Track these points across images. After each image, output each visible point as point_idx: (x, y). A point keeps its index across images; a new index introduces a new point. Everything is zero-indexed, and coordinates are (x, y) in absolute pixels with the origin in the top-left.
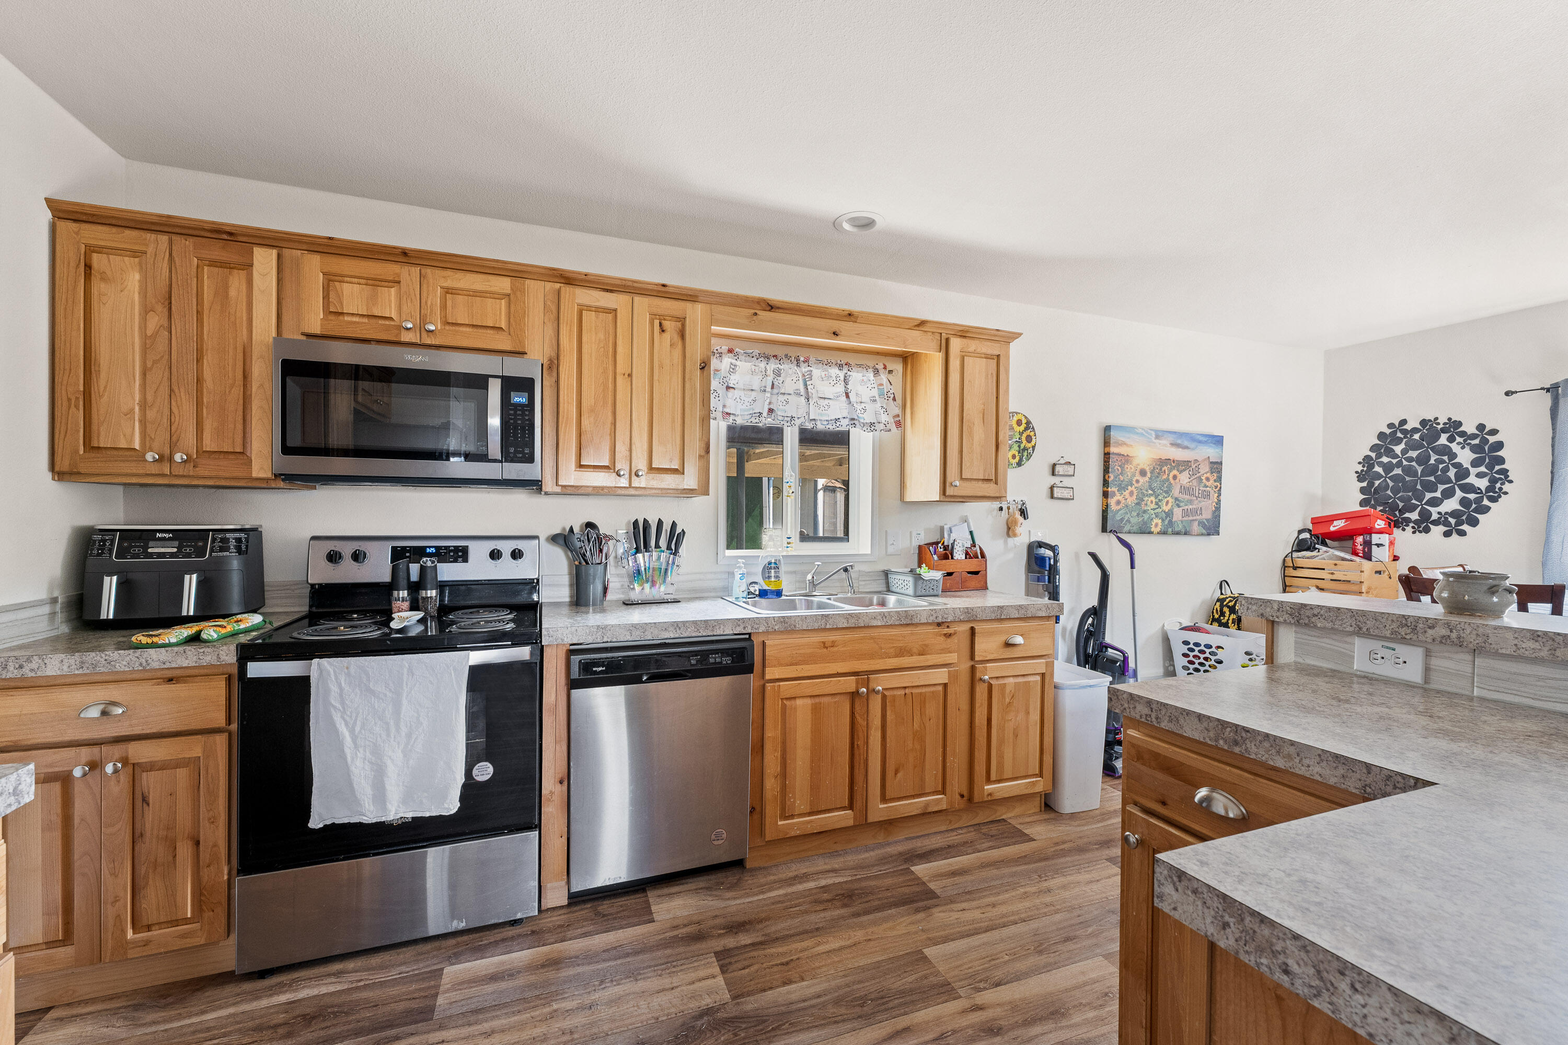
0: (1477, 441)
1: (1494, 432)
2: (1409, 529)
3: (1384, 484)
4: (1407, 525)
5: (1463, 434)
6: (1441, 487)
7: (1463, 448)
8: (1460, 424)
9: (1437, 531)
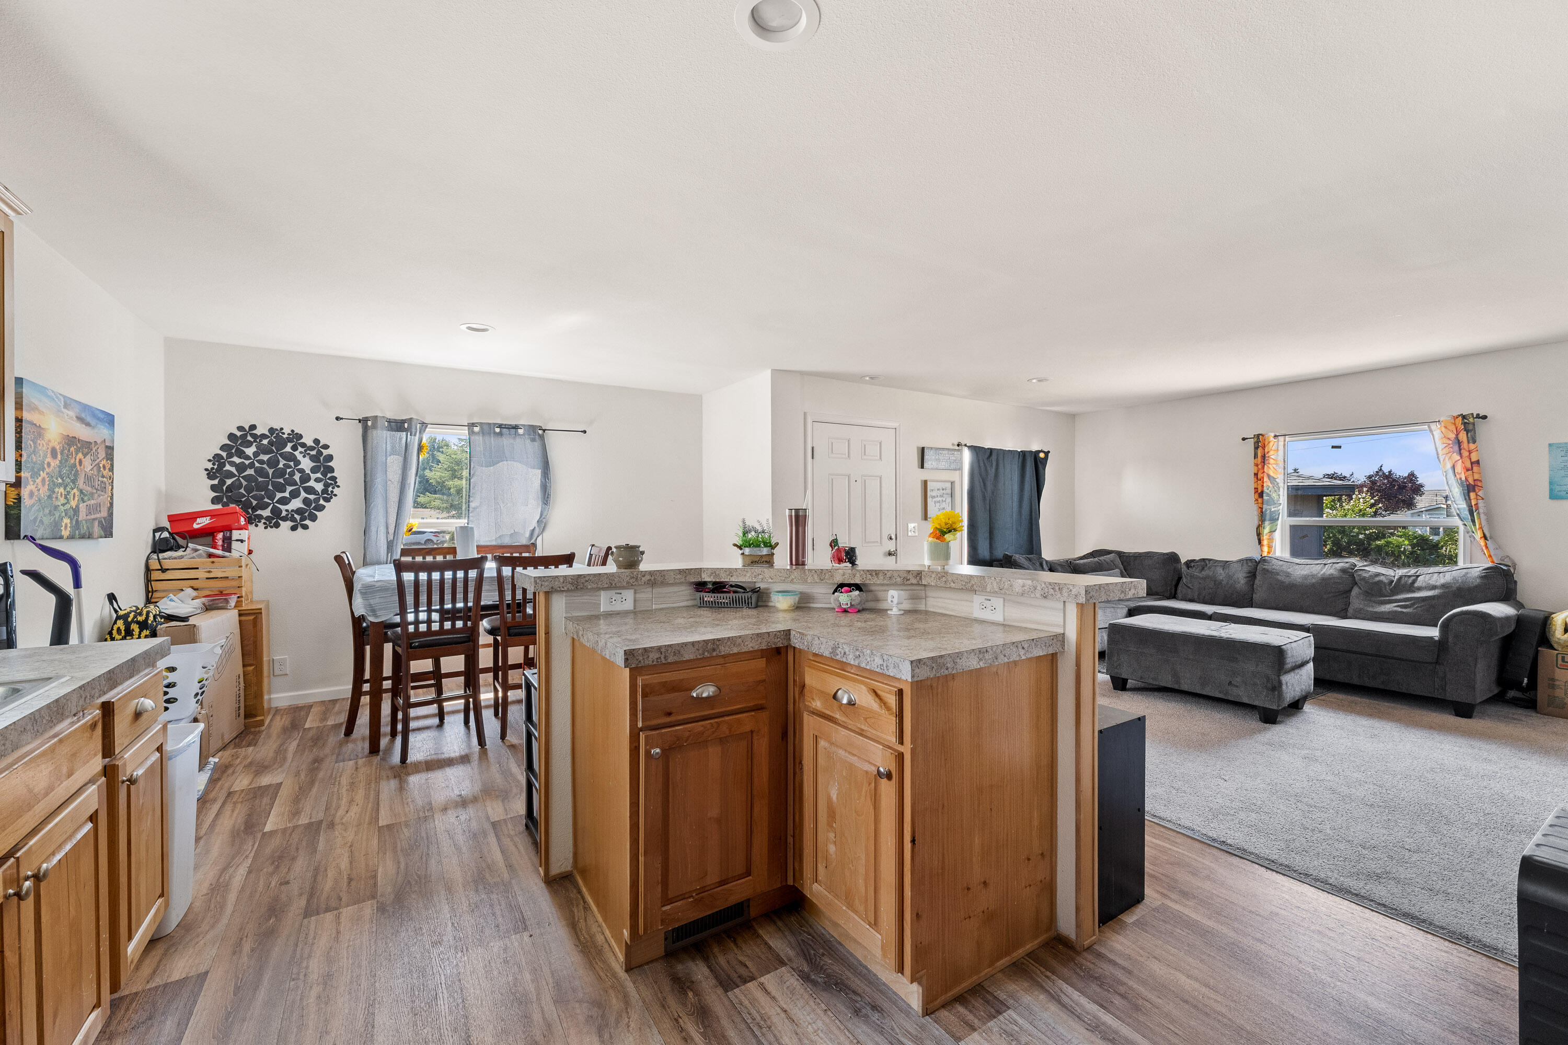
0: (314, 453)
1: (326, 447)
2: (261, 525)
3: (237, 483)
4: (260, 522)
5: (303, 445)
6: (289, 489)
7: (304, 456)
8: (301, 437)
9: (286, 525)
